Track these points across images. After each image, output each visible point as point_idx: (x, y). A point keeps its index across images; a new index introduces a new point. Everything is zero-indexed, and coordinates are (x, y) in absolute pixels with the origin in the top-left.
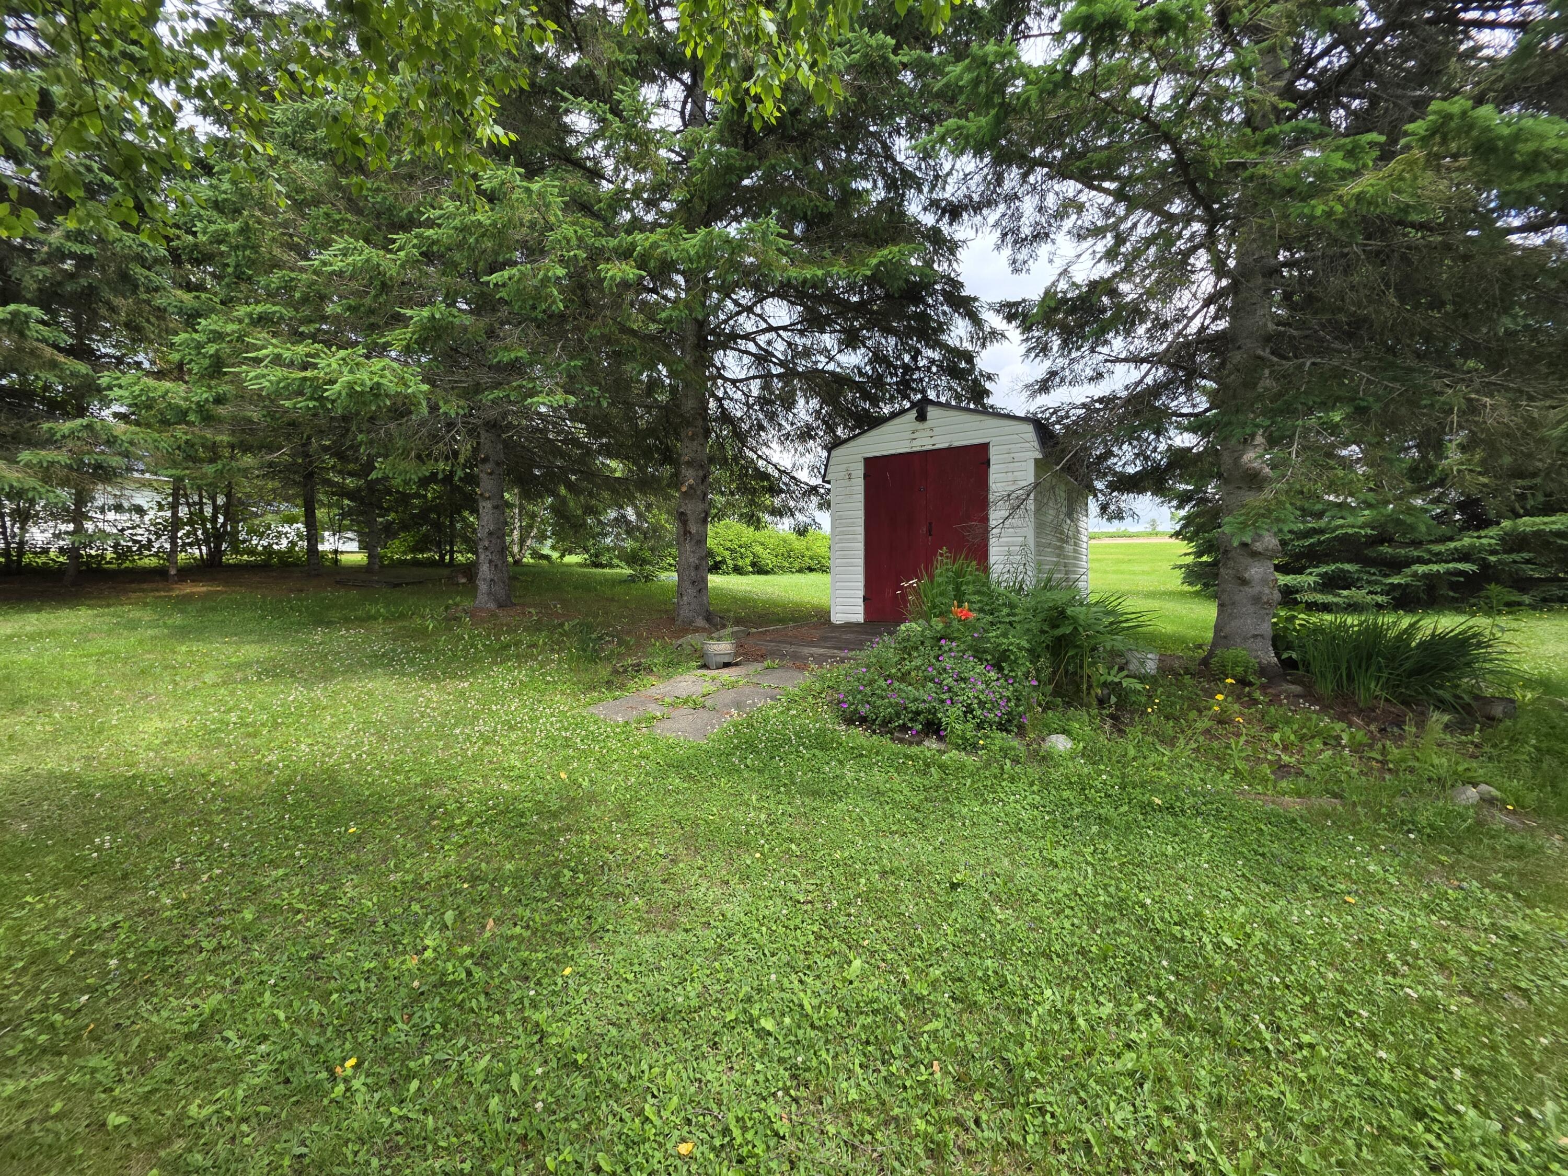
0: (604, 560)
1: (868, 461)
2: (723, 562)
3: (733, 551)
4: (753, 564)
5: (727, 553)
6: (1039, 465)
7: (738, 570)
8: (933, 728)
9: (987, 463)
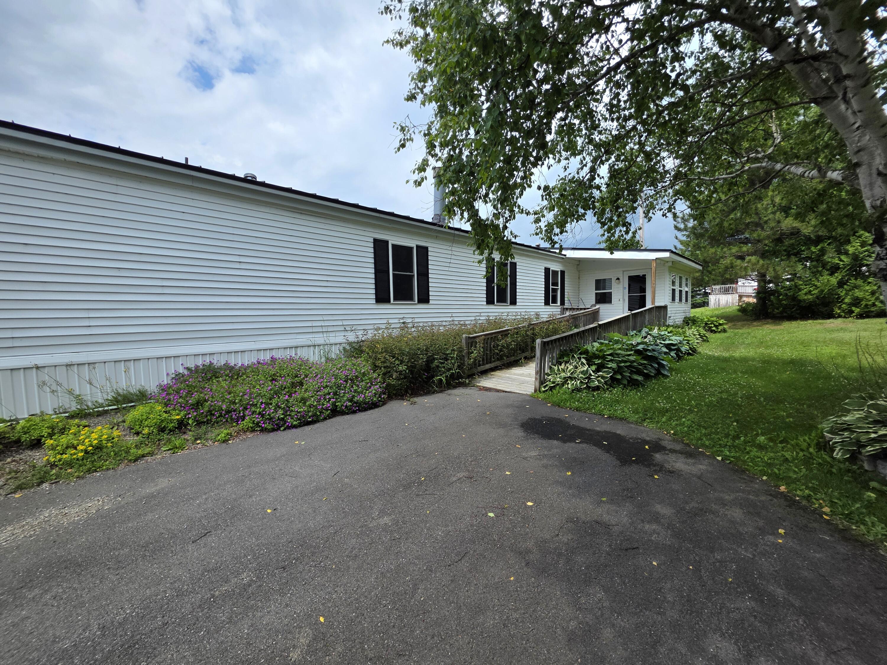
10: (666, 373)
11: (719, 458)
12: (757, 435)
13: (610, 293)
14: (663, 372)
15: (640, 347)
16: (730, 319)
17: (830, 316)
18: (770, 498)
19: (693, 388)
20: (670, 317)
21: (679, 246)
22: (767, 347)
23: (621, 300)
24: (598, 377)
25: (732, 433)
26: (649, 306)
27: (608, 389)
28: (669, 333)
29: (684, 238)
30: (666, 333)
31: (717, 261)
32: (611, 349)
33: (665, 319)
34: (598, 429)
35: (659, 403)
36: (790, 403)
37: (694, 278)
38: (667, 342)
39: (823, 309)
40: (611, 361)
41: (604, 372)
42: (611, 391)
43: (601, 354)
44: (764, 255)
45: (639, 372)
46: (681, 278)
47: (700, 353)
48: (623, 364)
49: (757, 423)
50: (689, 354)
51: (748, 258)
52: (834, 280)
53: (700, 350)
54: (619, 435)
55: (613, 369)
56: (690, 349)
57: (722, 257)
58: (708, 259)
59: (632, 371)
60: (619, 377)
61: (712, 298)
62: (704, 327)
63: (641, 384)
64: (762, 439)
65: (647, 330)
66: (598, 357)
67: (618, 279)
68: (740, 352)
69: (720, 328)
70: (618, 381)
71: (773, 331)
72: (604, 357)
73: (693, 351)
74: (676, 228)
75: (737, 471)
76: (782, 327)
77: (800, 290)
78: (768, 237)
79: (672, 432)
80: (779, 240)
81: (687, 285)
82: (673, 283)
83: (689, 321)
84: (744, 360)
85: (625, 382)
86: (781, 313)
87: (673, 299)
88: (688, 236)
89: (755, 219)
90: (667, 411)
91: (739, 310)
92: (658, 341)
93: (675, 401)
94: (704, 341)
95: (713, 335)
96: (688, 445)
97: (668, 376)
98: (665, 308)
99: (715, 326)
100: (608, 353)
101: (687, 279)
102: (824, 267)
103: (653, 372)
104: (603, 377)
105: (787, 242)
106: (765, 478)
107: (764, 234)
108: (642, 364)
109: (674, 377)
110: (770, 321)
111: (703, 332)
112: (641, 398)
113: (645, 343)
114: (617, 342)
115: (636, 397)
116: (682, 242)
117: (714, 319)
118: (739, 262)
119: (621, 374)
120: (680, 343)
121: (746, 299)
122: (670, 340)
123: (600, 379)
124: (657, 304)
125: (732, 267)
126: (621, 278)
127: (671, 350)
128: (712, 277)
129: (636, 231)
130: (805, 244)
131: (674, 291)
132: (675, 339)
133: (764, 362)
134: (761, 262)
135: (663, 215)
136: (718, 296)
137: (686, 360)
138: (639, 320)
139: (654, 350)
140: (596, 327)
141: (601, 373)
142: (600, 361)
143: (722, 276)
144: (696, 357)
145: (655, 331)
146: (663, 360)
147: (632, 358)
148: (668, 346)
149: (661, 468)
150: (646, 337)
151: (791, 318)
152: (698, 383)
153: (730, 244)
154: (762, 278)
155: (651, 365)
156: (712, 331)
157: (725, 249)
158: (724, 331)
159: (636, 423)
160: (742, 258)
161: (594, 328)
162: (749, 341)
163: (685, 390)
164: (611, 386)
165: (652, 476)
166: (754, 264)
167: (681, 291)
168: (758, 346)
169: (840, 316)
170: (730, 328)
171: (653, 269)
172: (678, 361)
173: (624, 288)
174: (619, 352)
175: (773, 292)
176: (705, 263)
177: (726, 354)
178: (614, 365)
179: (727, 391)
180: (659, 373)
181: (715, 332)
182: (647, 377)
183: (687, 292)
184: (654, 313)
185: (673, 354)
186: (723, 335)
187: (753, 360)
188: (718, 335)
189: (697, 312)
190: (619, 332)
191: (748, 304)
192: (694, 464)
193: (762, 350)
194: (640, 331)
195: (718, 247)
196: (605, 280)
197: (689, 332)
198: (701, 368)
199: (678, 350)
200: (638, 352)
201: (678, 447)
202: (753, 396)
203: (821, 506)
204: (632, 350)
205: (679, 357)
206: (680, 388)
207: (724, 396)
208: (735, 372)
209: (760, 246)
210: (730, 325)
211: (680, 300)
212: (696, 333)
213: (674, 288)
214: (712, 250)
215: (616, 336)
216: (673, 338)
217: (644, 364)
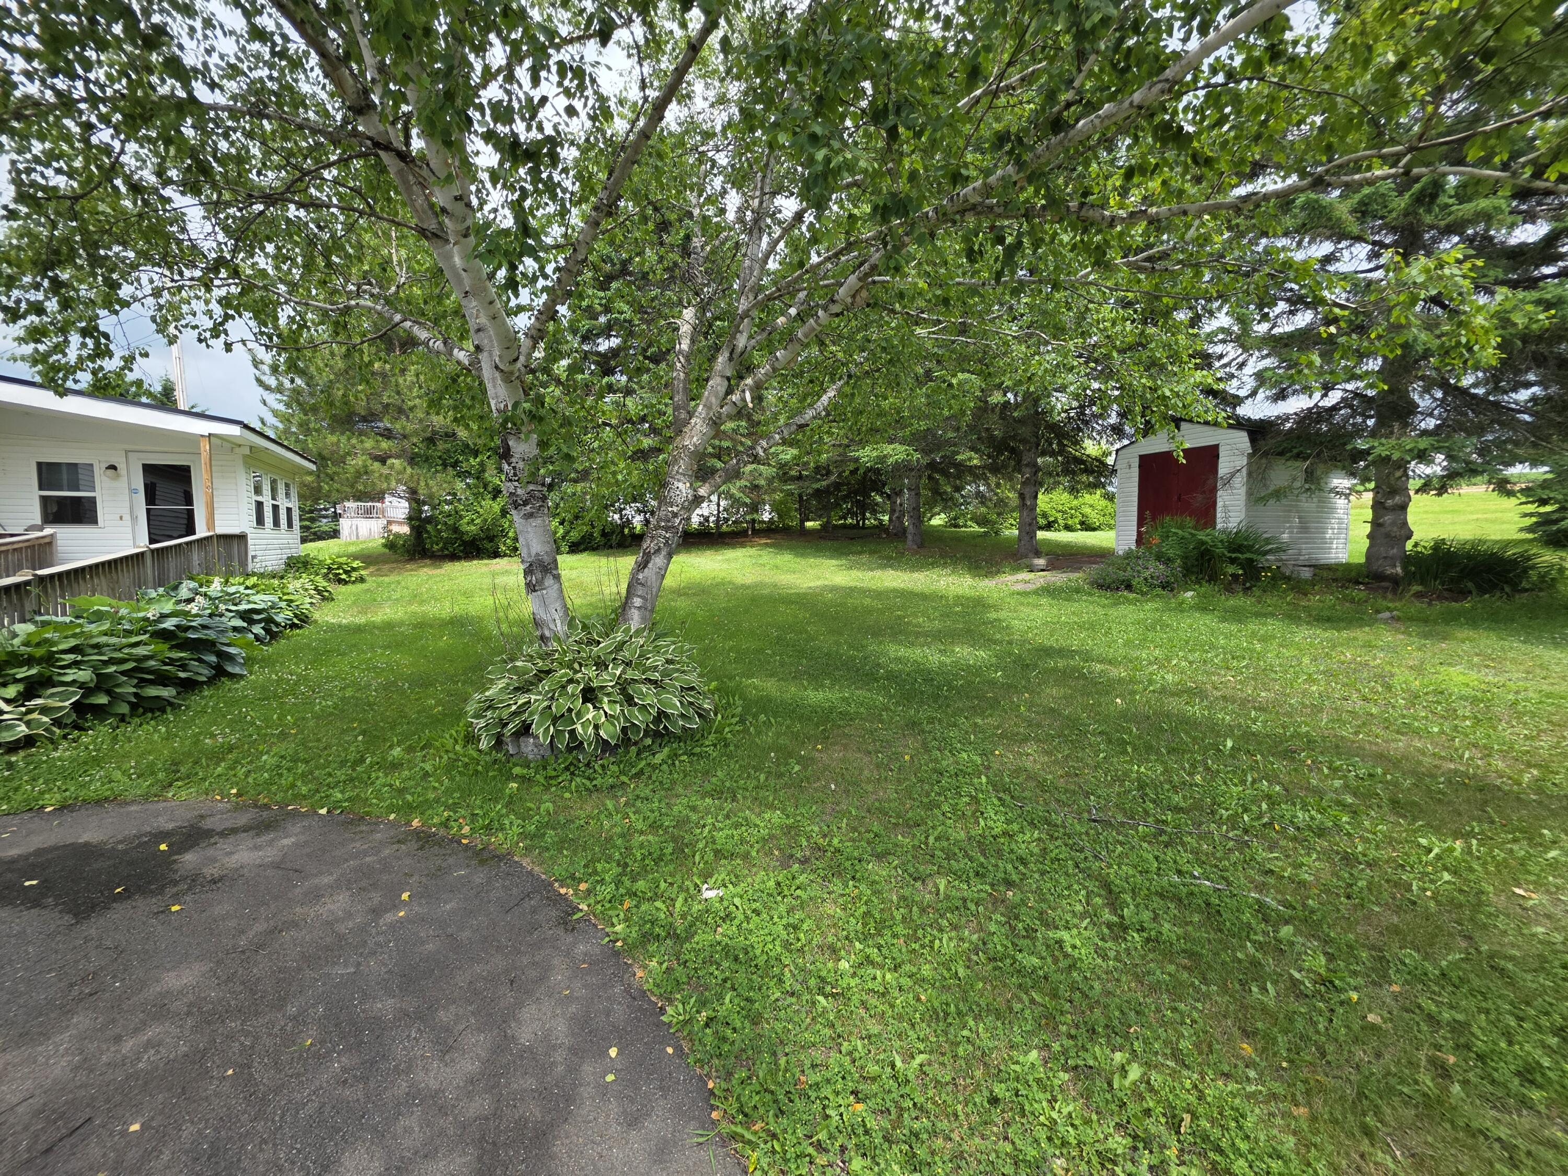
0: (961, 522)
1: (1142, 458)
2: (1055, 521)
3: (1064, 512)
4: (1082, 523)
5: (1059, 515)
6: (1250, 456)
7: (1068, 528)
8: (1129, 587)
9: (1218, 456)
10: (237, 670)
11: (323, 811)
12: (391, 747)
13: (93, 501)
14: (230, 669)
15: (169, 624)
16: (369, 559)
17: (496, 555)
18: (395, 847)
19: (293, 692)
20: (254, 557)
21: (271, 420)
22: (422, 602)
23: (127, 517)
24: (30, 712)
25: (351, 757)
26: (201, 531)
27: (65, 737)
28: (247, 588)
29: (281, 407)
30: (241, 589)
31: (341, 461)
32: (74, 636)
33: (243, 562)
34: (14, 852)
35: (213, 736)
36: (442, 684)
37: (303, 485)
38: (243, 607)
39: (488, 545)
40: (76, 664)
41: (52, 695)
42: (74, 740)
43: (39, 652)
44: (413, 460)
45: (163, 680)
46: (274, 483)
47: (316, 622)
48: (112, 669)
49: (392, 728)
50: (293, 626)
51: (389, 462)
52: (496, 507)
53: (316, 615)
54: (86, 844)
55: (82, 685)
56: (296, 616)
57: (348, 454)
58: (325, 453)
59: (142, 680)
60: (103, 699)
61: (345, 525)
62: (325, 576)
63: (171, 704)
64: (397, 752)
65: (193, 584)
66: (29, 661)
67: (113, 467)
68: (385, 613)
69: (354, 574)
70: (100, 712)
71: (431, 577)
72: (50, 659)
73: (303, 620)
74: (260, 382)
75: (351, 822)
76: (442, 571)
77: (461, 517)
78: (416, 433)
79: (234, 791)
80: (431, 441)
81: (288, 495)
82: (258, 490)
83: (297, 565)
84: (389, 626)
85: (124, 709)
86: (442, 550)
87: (260, 521)
88: (288, 405)
89: (395, 400)
90: (231, 749)
91: (385, 546)
92: (222, 607)
93: (252, 723)
94: (324, 599)
95: (342, 588)
96: (266, 807)
97: (242, 677)
98: (242, 538)
99: (346, 572)
100: (62, 647)
101: (287, 485)
102: (485, 487)
103: (205, 673)
104: (44, 710)
105: (441, 446)
106: (392, 816)
107: (410, 427)
108: (172, 662)
109: (257, 676)
110: (428, 561)
111: (322, 583)
112: (169, 737)
113: (186, 614)
114: (99, 617)
115: (156, 737)
116: (275, 413)
117: (343, 560)
118: (377, 465)
119: (109, 692)
120: (272, 608)
121: (395, 528)
122: (249, 602)
123: (35, 716)
124: (220, 530)
125: (366, 473)
126: (122, 467)
127: (252, 622)
128: (336, 486)
129: (133, 358)
130: (463, 453)
131: (259, 505)
132: (260, 600)
133: (415, 626)
134: (409, 470)
135: (200, 341)
136: (355, 521)
137: (288, 638)
138: (172, 563)
139: (204, 627)
140: (27, 583)
141: (39, 701)
142: (33, 671)
143: (352, 486)
144: (306, 631)
145: (216, 586)
146: (228, 645)
147: (141, 651)
148: (246, 616)
149: (194, 880)
150: (190, 601)
151: (453, 557)
152: (306, 678)
153: (361, 433)
154: (413, 496)
155: (200, 660)
156: (340, 581)
157: (354, 441)
158: (362, 580)
159: (146, 798)
160: (383, 460)
161: (17, 586)
162: (397, 595)
163: (276, 696)
164: (77, 727)
165: (166, 910)
166: (398, 473)
167: (275, 508)
168: (410, 603)
169: (505, 555)
170: (371, 574)
171: (205, 456)
172: (269, 643)
173: (135, 491)
174: (104, 639)
175: (429, 520)
176: (321, 459)
177: (361, 620)
178: (84, 675)
179: (354, 684)
180: (220, 672)
181: (346, 583)
182: (189, 686)
183: (289, 510)
184: (214, 547)
185: (258, 629)
186: (359, 587)
187: (401, 623)
188: (350, 587)
189: (313, 549)
190: (112, 594)
191: (397, 535)
192: (271, 843)
193: (414, 608)
194: (176, 588)
195: (343, 434)
196: (75, 465)
197: (294, 585)
198: (315, 649)
199: (269, 621)
200: (164, 635)
201: (243, 820)
202: (394, 683)
203: (460, 828)
204: (145, 632)
205: (273, 631)
206: (265, 694)
207: (349, 693)
208: (372, 648)
209: (406, 444)
210: (372, 569)
211: (276, 523)
212: (309, 586)
213: (260, 499)
214: (332, 439)
215: (101, 603)
216: (257, 598)
217: (181, 659)
